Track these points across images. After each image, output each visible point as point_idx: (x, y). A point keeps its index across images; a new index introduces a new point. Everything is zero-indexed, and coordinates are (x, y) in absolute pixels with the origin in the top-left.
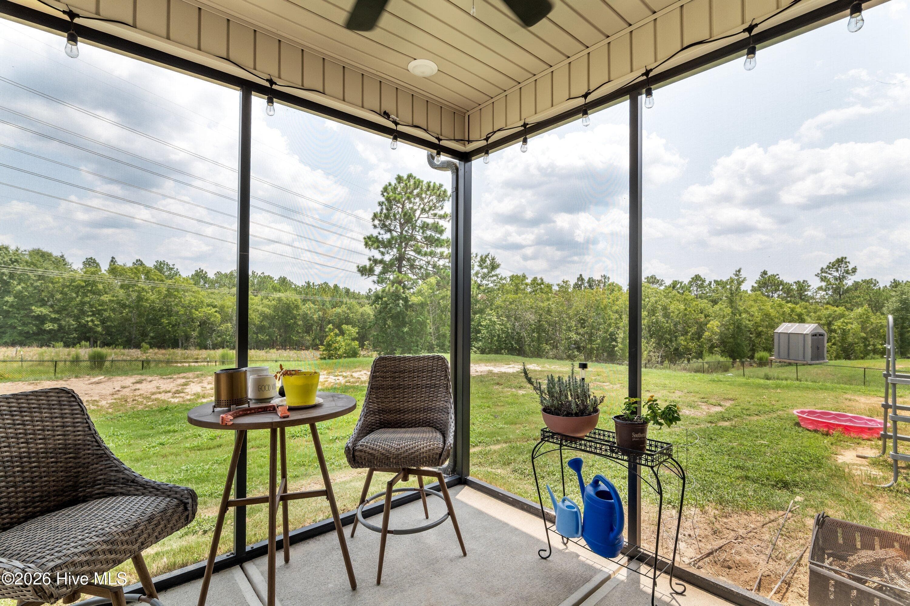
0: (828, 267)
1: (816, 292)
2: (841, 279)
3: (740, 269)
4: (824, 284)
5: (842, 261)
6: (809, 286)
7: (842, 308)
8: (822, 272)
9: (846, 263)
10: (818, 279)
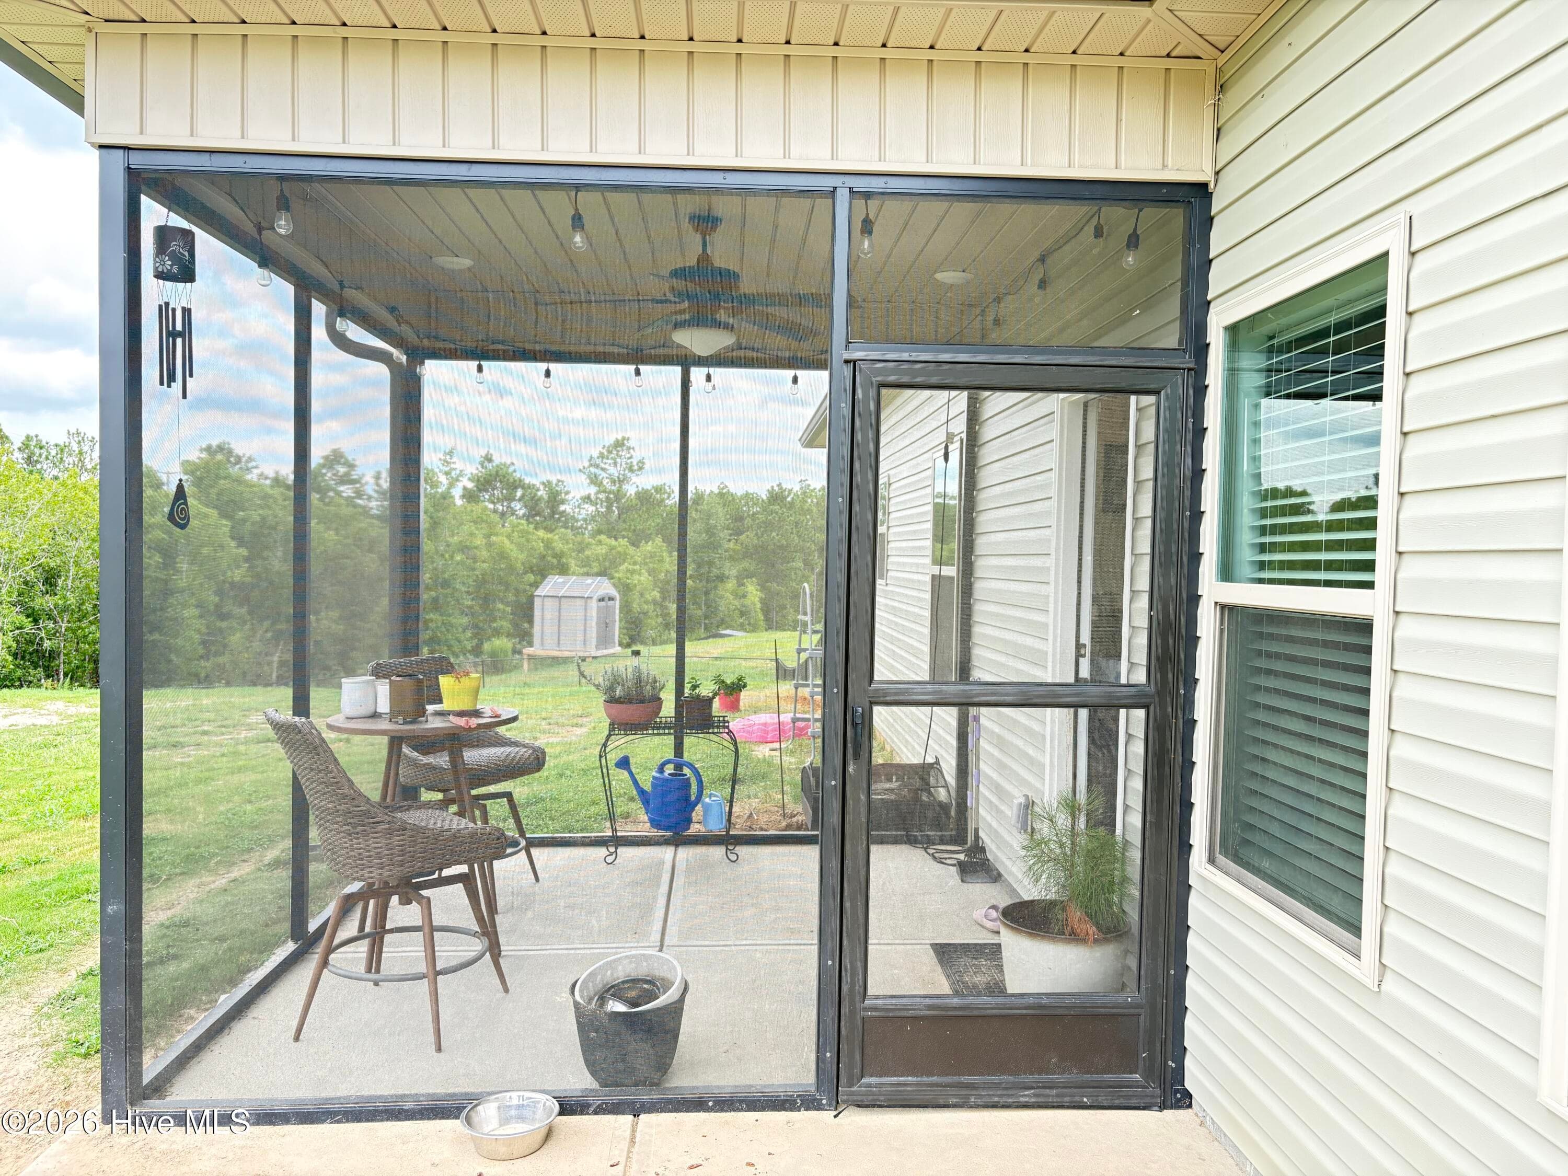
0: (602, 456)
1: (579, 506)
2: (621, 481)
3: (453, 449)
4: (593, 490)
5: (623, 444)
6: (567, 493)
7: (623, 542)
8: (591, 465)
9: (629, 448)
10: (583, 480)
